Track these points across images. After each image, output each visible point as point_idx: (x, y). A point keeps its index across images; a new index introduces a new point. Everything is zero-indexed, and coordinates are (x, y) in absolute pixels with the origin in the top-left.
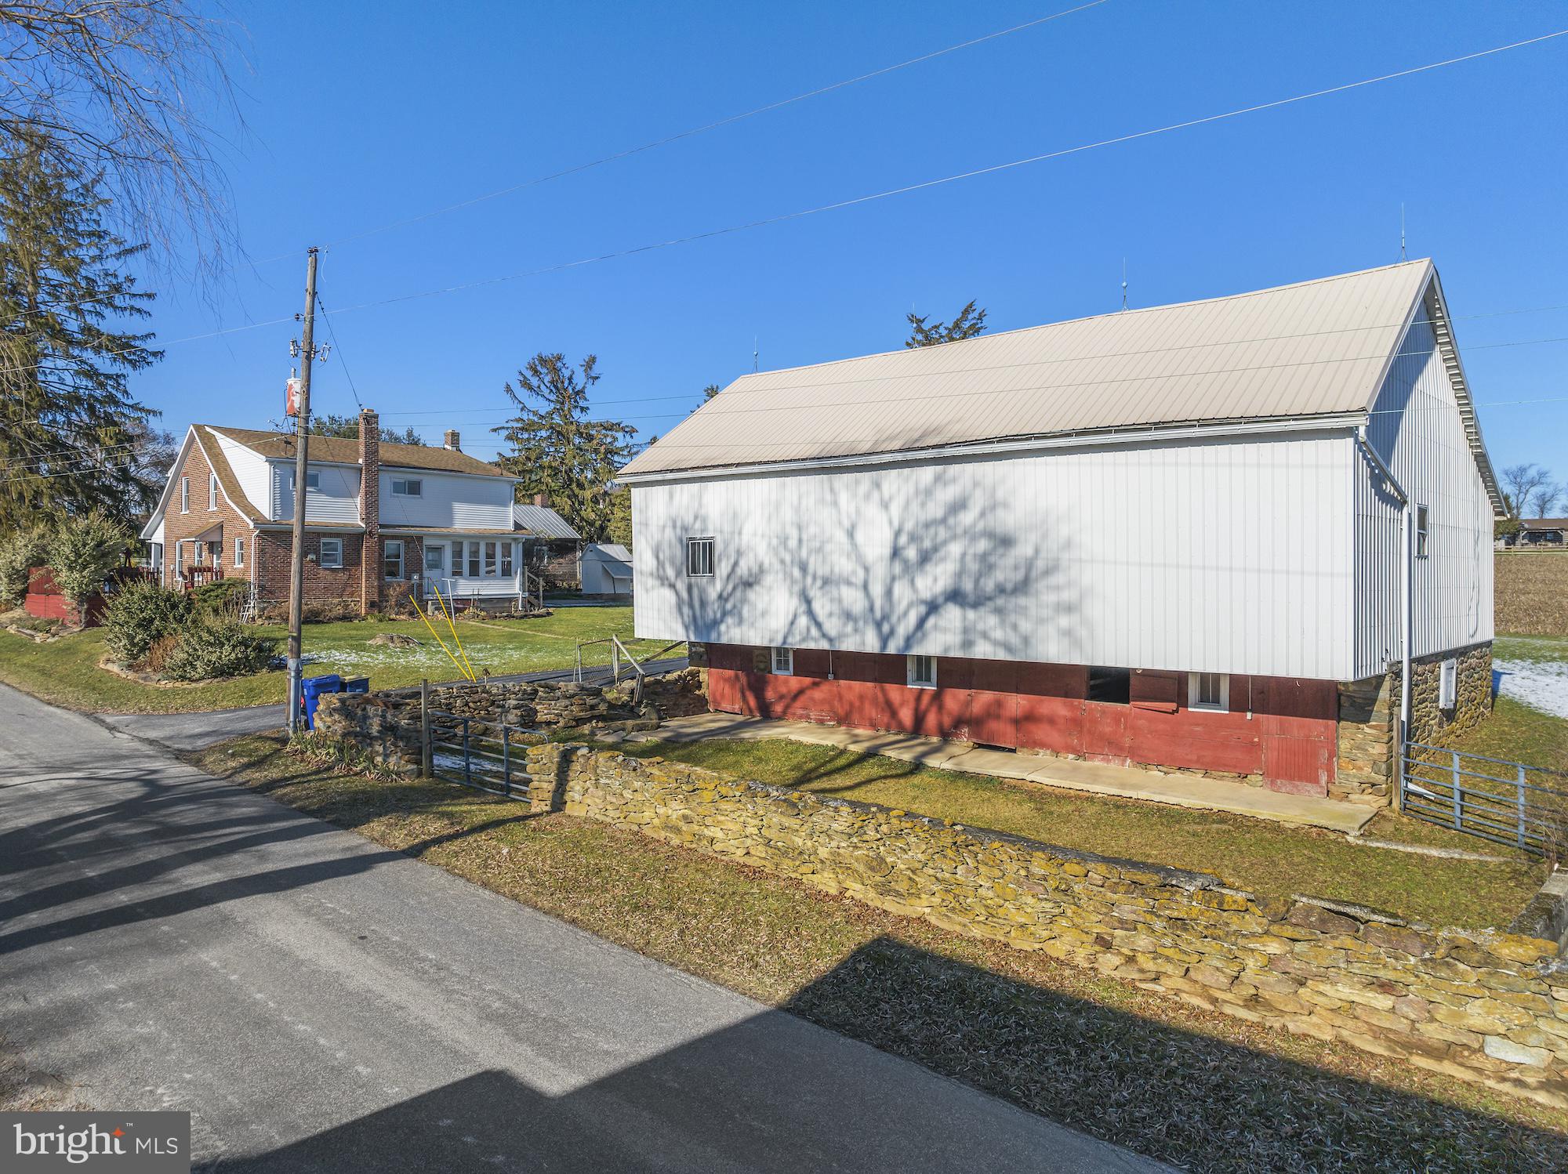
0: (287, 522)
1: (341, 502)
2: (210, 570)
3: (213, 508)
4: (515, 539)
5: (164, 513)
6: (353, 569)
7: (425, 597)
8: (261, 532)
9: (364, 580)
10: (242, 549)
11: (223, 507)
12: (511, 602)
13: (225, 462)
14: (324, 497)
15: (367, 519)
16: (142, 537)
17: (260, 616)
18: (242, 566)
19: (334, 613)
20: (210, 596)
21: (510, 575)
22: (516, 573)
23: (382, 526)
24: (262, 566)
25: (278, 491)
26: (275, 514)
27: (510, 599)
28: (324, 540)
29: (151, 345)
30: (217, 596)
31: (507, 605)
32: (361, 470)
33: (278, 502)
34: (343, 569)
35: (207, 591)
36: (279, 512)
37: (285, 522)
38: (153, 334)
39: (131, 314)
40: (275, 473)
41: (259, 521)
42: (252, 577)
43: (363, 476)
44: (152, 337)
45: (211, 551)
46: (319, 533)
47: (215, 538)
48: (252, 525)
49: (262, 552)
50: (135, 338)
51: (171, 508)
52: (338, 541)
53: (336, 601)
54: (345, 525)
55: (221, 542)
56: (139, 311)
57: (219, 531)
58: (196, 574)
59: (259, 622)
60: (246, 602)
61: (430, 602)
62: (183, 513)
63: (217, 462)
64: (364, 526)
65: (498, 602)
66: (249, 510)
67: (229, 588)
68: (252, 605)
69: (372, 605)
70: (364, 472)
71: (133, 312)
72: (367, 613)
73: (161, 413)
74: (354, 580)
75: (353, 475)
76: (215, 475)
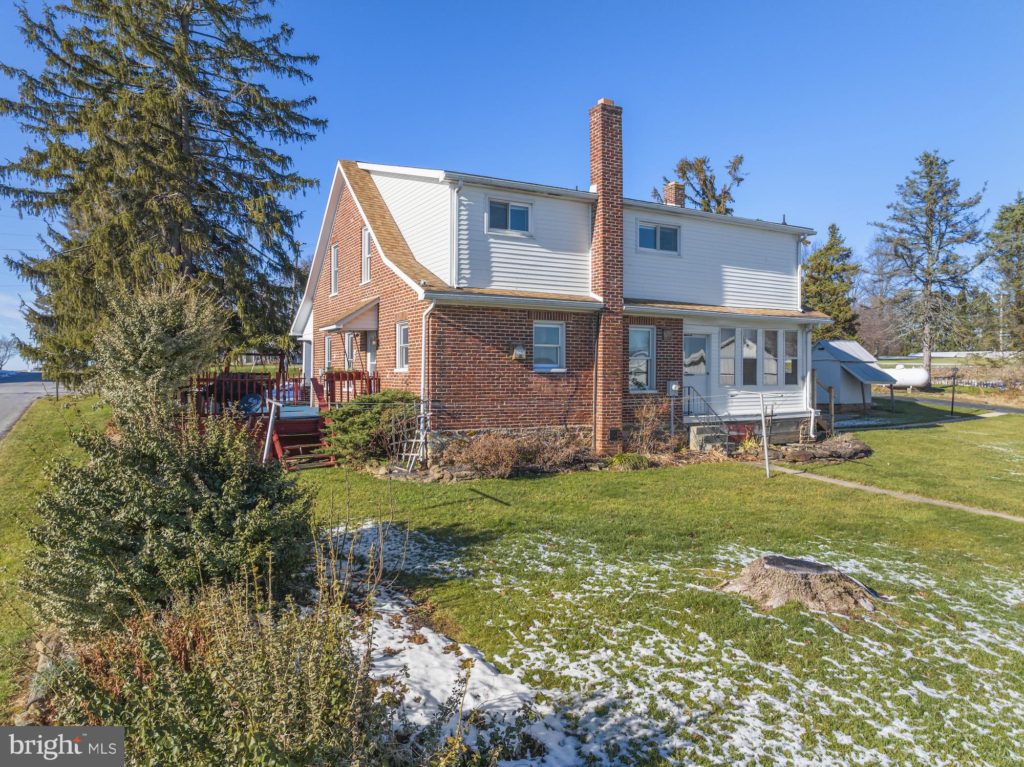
0: (481, 291)
1: (563, 259)
2: (359, 375)
3: (366, 280)
4: (804, 326)
5: (313, 300)
6: (583, 373)
7: (686, 420)
8: (436, 306)
9: (600, 393)
10: (406, 340)
11: (380, 272)
12: (798, 426)
13: (383, 207)
14: (537, 250)
15: (607, 291)
16: (291, 334)
17: (436, 461)
18: (405, 369)
19: (561, 456)
20: (352, 423)
21: (796, 383)
22: (804, 379)
23: (628, 301)
24: (439, 369)
25: (465, 235)
26: (460, 276)
27: (797, 421)
28: (538, 324)
29: (310, 112)
30: (364, 423)
31: (793, 429)
32: (593, 204)
33: (465, 255)
34: (569, 375)
35: (348, 414)
36: (466, 273)
37: (476, 291)
38: (314, 98)
39: (290, 76)
40: (460, 203)
41: (433, 290)
42: (421, 388)
43: (600, 212)
44: (313, 102)
45: (364, 347)
46: (530, 312)
47: (369, 325)
48: (421, 293)
49: (438, 343)
50: (295, 104)
51: (320, 292)
52: (559, 326)
53: (558, 429)
54: (571, 299)
55: (377, 332)
56: (299, 72)
57: (374, 313)
58: (337, 383)
59: (434, 472)
60: (412, 434)
61: (694, 429)
62: (333, 294)
63: (371, 206)
64: (601, 299)
65: (782, 426)
66: (416, 271)
67: (383, 409)
68: (422, 440)
69: (613, 436)
70: (600, 206)
71: (292, 74)
72: (608, 452)
73: (318, 182)
74: (582, 391)
75: (579, 213)
76: (370, 230)
